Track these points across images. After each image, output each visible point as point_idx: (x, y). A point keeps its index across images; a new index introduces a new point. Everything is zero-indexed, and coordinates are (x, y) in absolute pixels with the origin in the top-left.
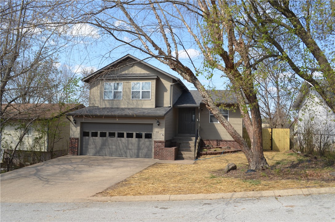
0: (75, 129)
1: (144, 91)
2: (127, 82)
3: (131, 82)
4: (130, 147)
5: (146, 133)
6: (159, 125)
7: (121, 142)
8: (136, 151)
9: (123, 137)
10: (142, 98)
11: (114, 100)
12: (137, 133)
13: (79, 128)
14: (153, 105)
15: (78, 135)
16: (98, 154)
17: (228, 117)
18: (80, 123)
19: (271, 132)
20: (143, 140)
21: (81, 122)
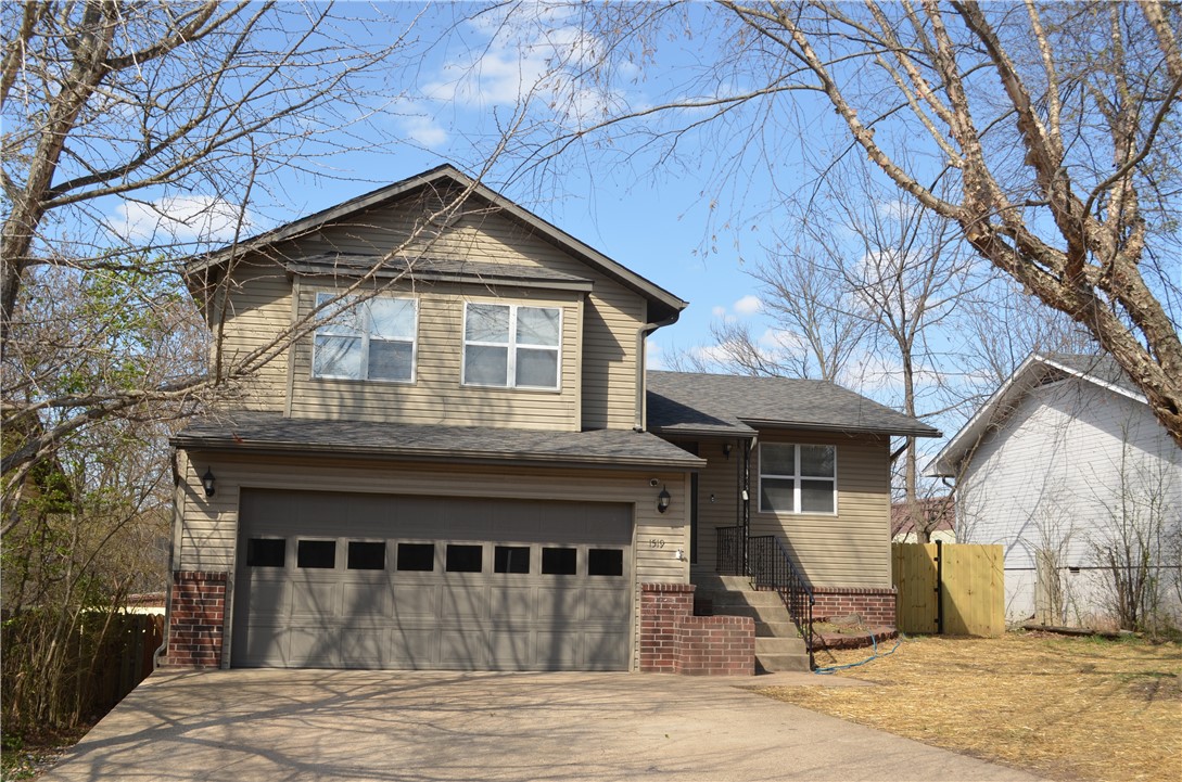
0: (206, 525)
1: (529, 350)
2: (437, 296)
3: (460, 302)
4: (516, 620)
5: (594, 547)
6: (662, 509)
7: (468, 594)
8: (546, 637)
9: (476, 566)
10: (517, 383)
11: (372, 384)
12: (552, 546)
13: (229, 519)
14: (573, 420)
15: (223, 560)
16: (334, 659)
17: (832, 490)
18: (237, 492)
19: (936, 559)
20: (583, 581)
21: (243, 490)
